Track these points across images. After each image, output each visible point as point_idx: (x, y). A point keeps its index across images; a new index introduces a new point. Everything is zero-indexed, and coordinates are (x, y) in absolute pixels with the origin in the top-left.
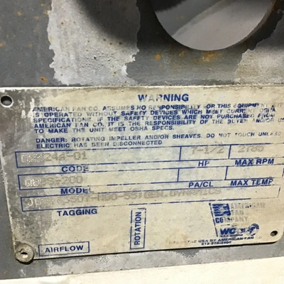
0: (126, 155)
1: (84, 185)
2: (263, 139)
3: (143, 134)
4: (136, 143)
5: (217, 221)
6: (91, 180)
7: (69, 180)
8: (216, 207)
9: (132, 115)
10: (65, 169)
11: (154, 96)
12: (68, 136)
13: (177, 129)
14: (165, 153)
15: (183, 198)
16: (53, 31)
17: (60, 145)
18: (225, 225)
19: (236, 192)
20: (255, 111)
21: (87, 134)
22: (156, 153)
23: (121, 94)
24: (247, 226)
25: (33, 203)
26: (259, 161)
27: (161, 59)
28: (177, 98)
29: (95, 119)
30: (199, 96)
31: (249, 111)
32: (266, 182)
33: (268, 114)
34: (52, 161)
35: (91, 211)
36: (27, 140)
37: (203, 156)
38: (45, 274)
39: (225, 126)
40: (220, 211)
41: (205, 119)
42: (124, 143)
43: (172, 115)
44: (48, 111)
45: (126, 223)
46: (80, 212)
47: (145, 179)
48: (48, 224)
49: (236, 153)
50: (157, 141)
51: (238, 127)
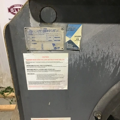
0: (40, 36)
1: (35, 40)
2: (58, 34)
3: (42, 33)
4: (41, 34)
5: (53, 46)
6: (36, 39)
7: (33, 39)
8: (53, 44)
9: (40, 31)
10: (32, 38)
11: (43, 28)
12: (33, 33)
13: (46, 33)
14: (45, 36)
15: (48, 42)
16: (30, 21)
17: (32, 34)
18: (55, 47)
19: (55, 42)
20: (56, 30)
21: (35, 33)
22: (43, 36)
23: (38, 28)
24: (58, 47)
25: (29, 42)
26: (58, 37)
27: (43, 24)
28: (45, 29)
29: (36, 31)
30: (48, 28)
31: (55, 30)
32: (59, 40)
33: (57, 31)
34: (31, 36)
35: (36, 44)
36: (28, 34)
37: (50, 37)
38: (30, 53)
39: (52, 32)
40: (54, 45)
41: (49, 31)
42: (40, 34)
43: (45, 31)
44: (30, 30)
45: (41, 46)
46: (35, 44)
47: (43, 39)
48: (31, 45)
49: (54, 36)
50: (44, 34)
51: (54, 32)
